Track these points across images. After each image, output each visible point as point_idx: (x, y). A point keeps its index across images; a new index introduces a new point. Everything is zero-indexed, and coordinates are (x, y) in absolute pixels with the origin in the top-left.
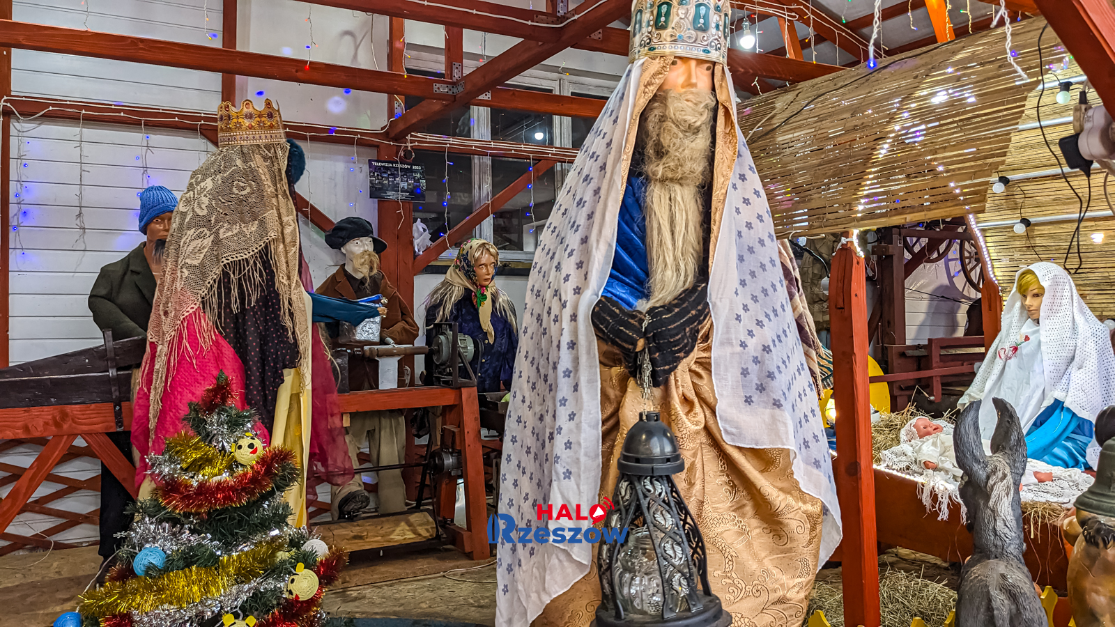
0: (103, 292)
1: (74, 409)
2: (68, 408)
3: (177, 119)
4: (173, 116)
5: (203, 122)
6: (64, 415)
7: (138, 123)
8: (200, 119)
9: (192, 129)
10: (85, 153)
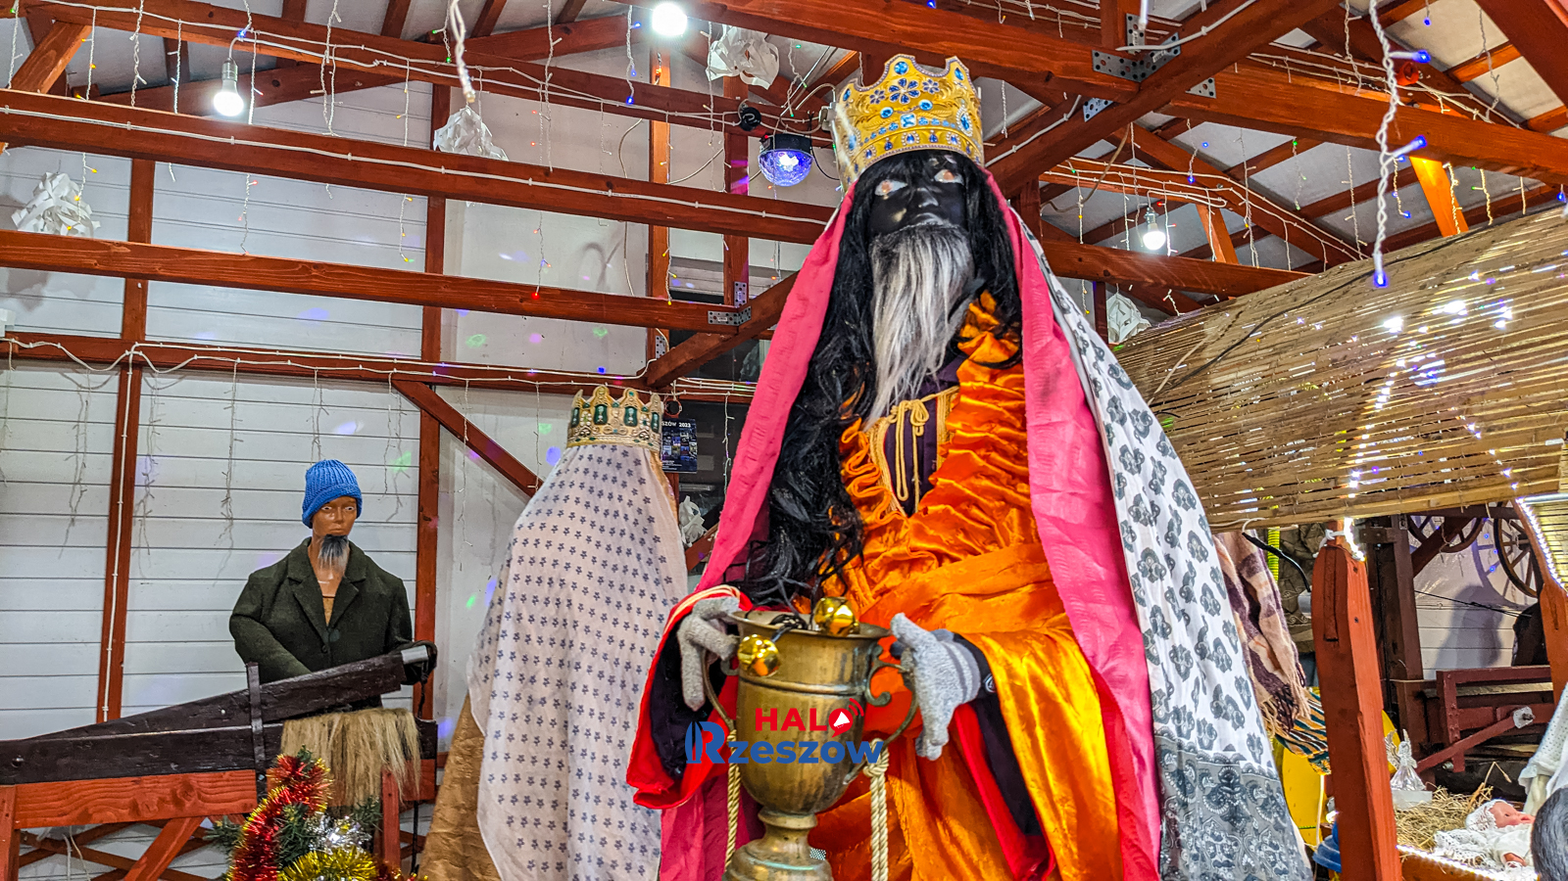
0: (250, 609)
1: (201, 780)
2: (193, 778)
3: (361, 368)
4: (356, 364)
5: (395, 371)
6: (188, 788)
7: (309, 375)
8: (391, 366)
9: (381, 380)
10: (237, 416)
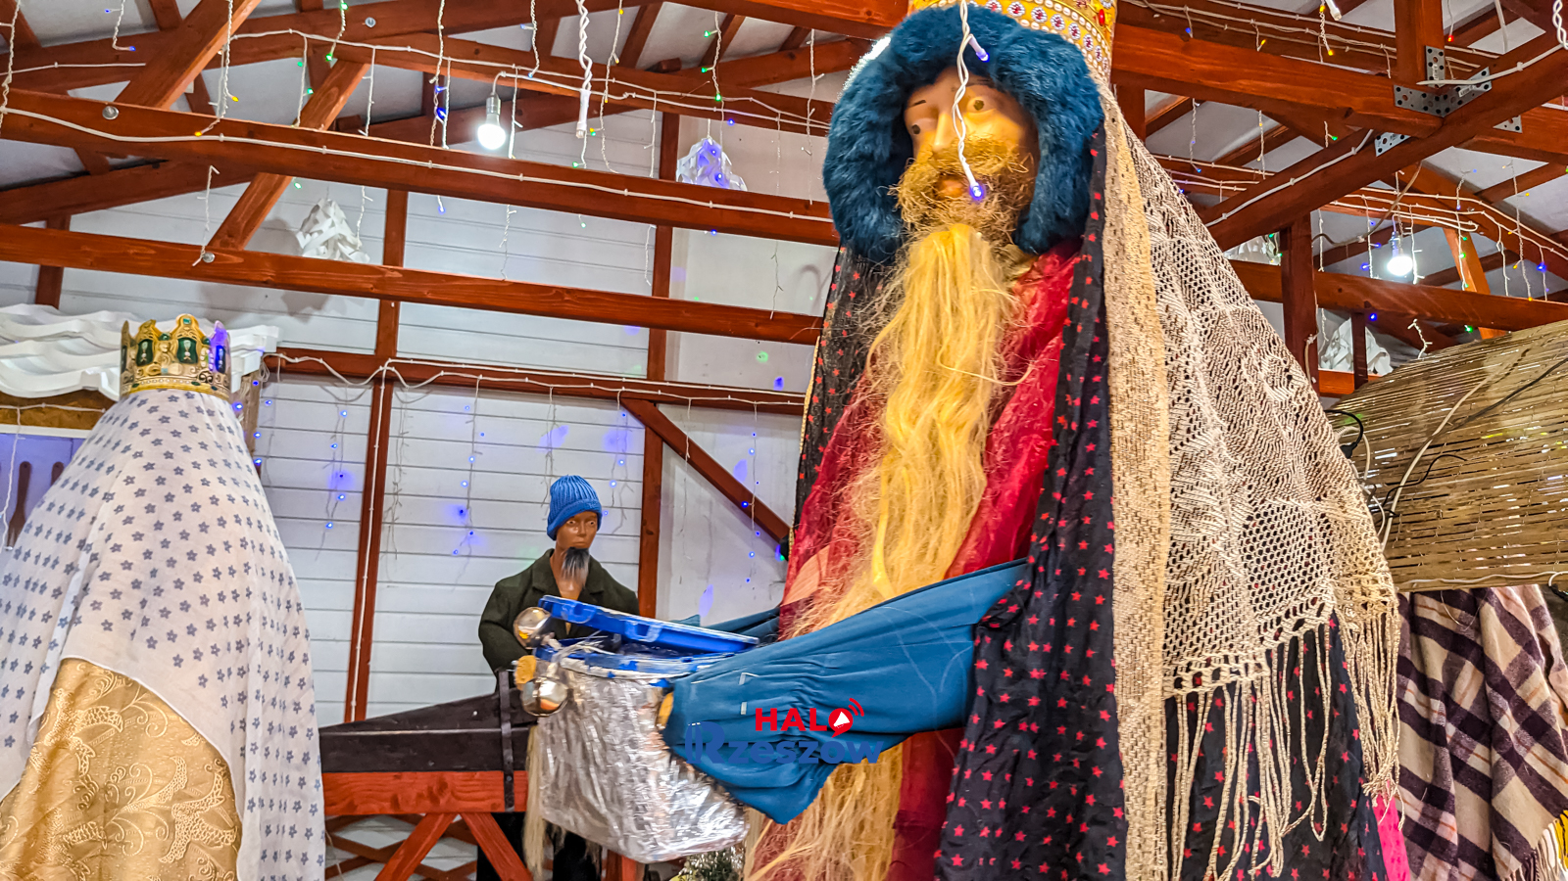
0: (497, 616)
1: (455, 778)
2: (448, 776)
3: (592, 385)
4: (588, 381)
5: (624, 389)
6: (443, 786)
7: (544, 391)
8: (619, 384)
9: (610, 398)
10: (479, 431)
